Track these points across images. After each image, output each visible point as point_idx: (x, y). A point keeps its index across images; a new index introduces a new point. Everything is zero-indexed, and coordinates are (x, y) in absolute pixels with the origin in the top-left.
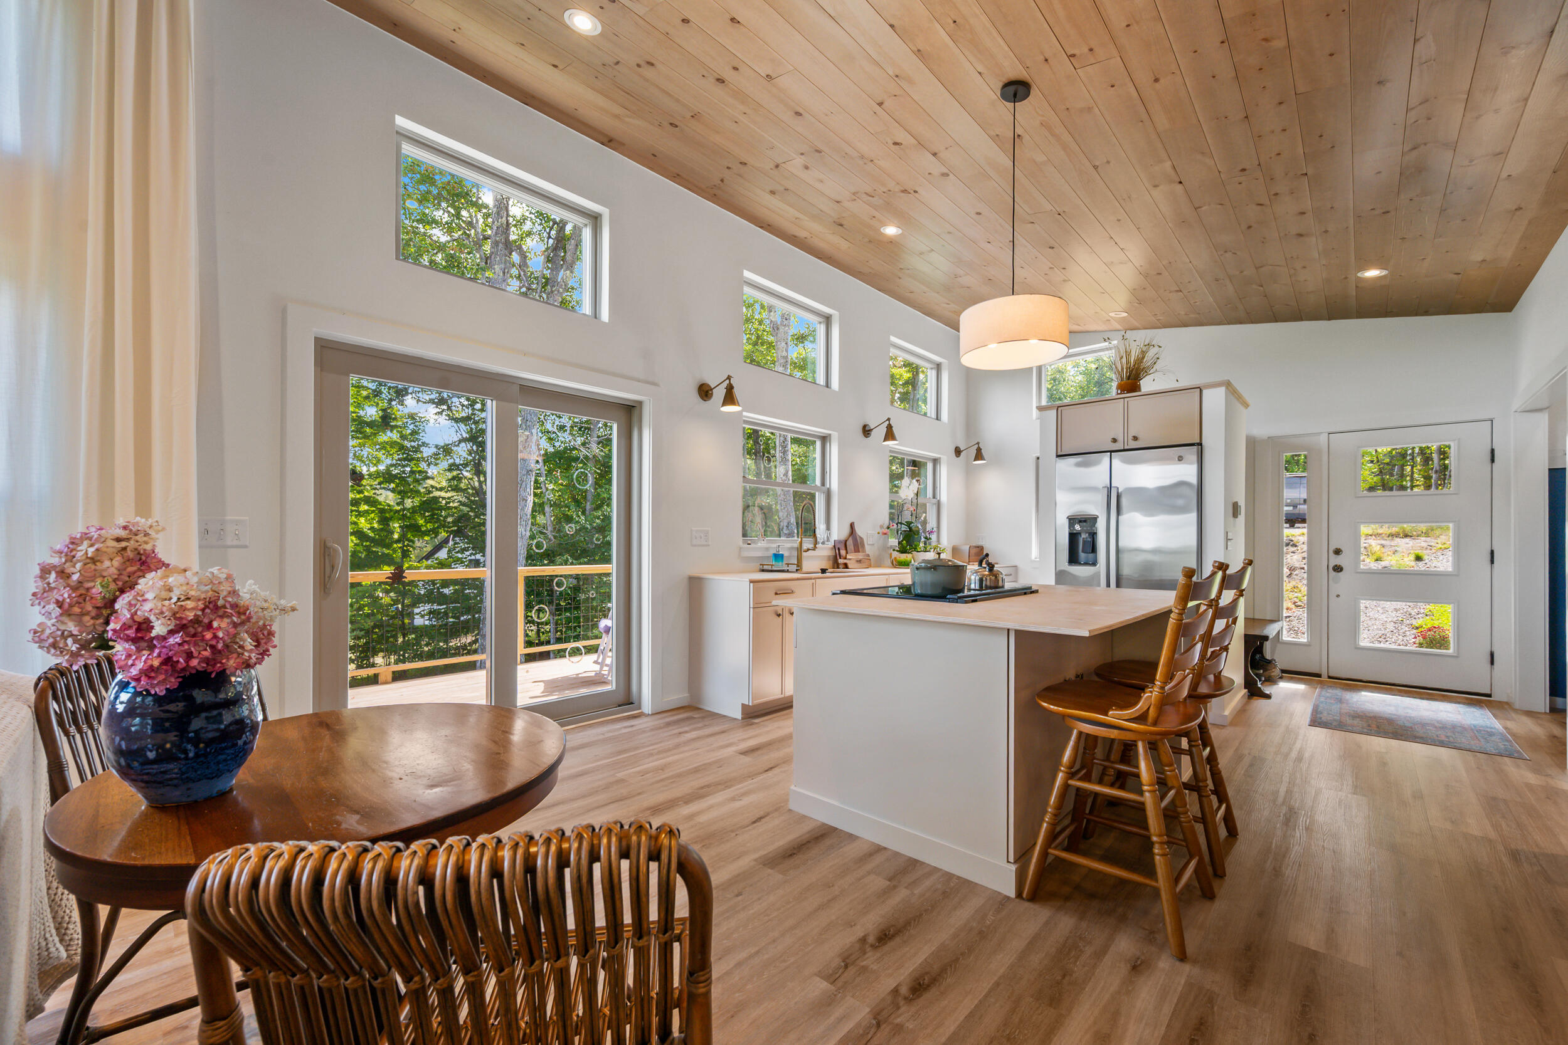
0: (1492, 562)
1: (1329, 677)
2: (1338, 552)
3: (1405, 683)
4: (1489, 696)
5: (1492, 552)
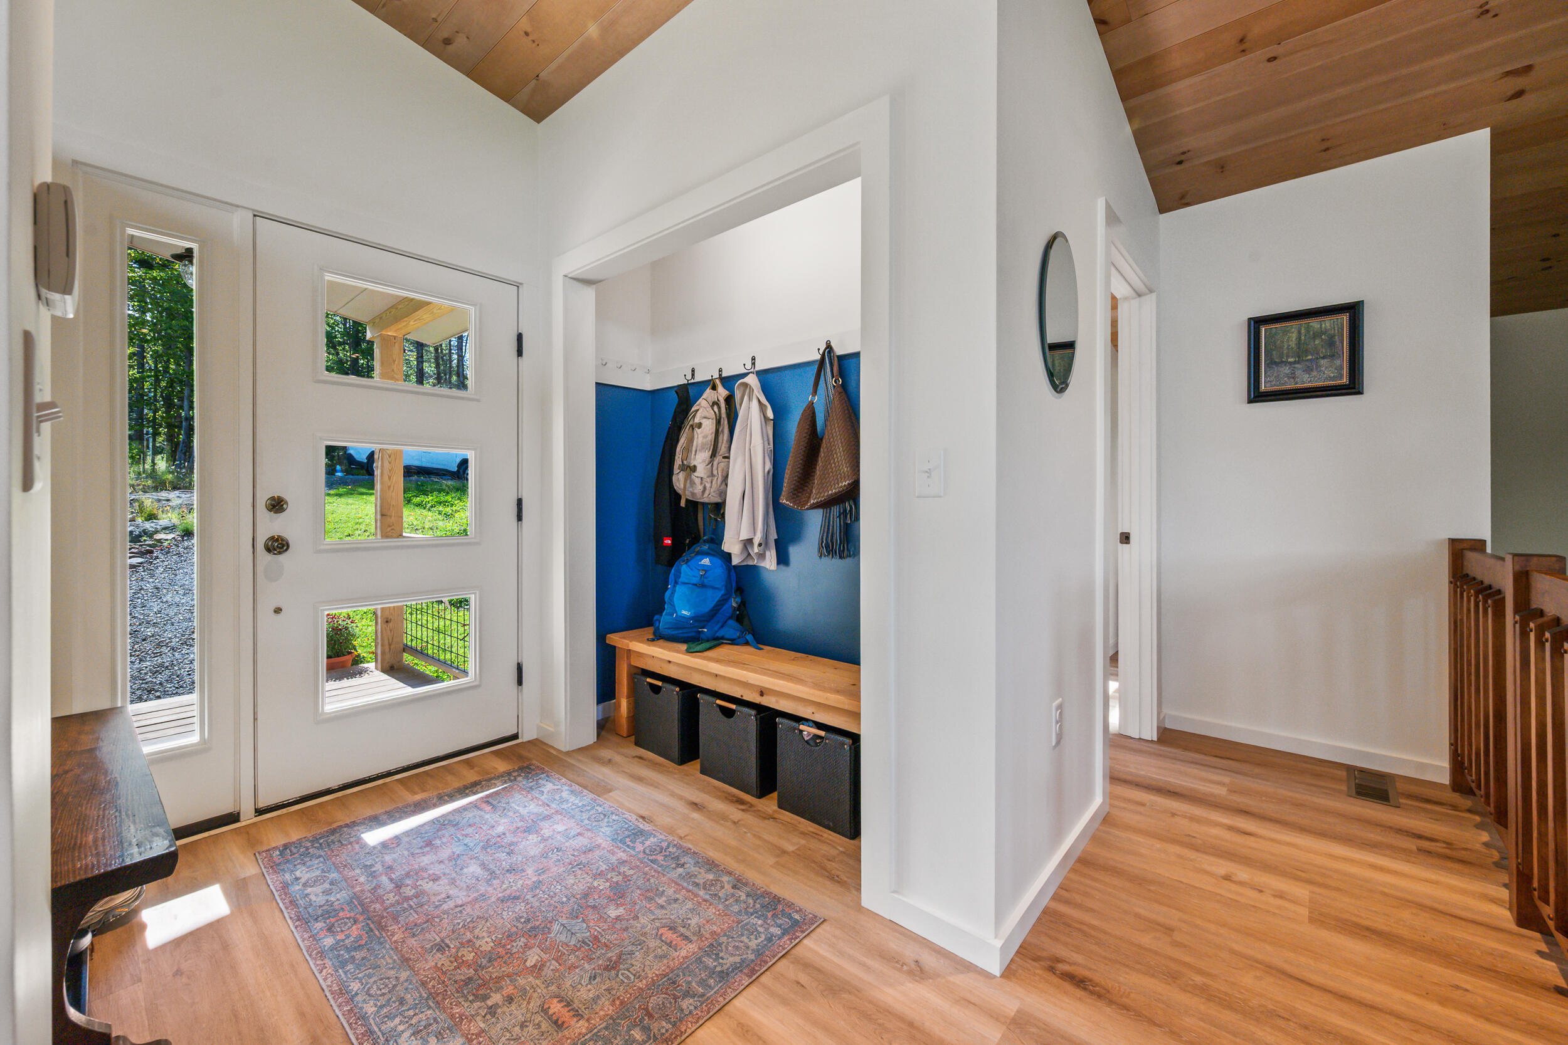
0: (520, 518)
1: (259, 812)
2: (277, 505)
3: (405, 764)
4: (515, 737)
5: (520, 502)
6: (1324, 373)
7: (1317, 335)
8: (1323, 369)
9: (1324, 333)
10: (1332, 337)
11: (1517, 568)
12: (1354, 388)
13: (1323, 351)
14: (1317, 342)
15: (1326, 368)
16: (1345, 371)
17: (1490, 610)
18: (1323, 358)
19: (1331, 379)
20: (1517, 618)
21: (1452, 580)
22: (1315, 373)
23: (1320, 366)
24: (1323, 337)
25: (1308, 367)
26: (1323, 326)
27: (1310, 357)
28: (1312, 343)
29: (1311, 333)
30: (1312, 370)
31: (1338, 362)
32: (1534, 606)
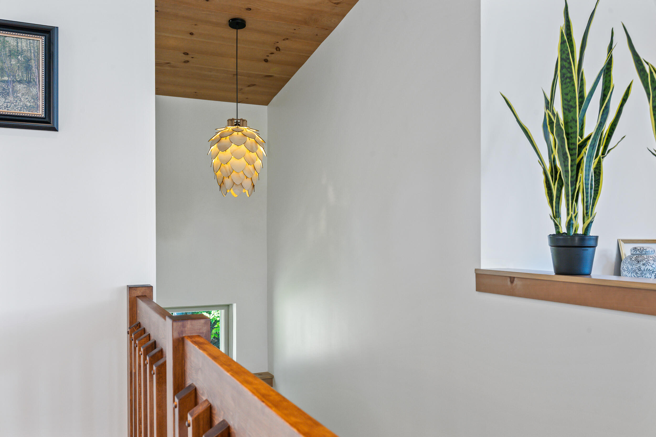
6: (20, 100)
7: (14, 53)
8: (19, 95)
9: (21, 53)
10: (28, 60)
11: (176, 335)
12: (49, 123)
13: (20, 75)
14: (13, 62)
15: (23, 95)
16: (41, 103)
17: (155, 376)
18: (20, 82)
19: (29, 108)
20: (177, 400)
21: (129, 330)
22: (11, 98)
23: (16, 92)
24: (19, 57)
25: (4, 89)
26: (20, 44)
27: (6, 78)
28: (8, 62)
29: (7, 49)
30: (8, 94)
31: (34, 91)
32: (189, 382)
